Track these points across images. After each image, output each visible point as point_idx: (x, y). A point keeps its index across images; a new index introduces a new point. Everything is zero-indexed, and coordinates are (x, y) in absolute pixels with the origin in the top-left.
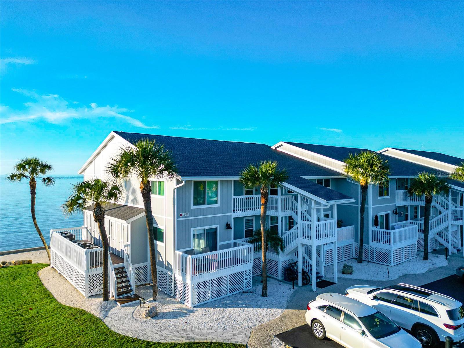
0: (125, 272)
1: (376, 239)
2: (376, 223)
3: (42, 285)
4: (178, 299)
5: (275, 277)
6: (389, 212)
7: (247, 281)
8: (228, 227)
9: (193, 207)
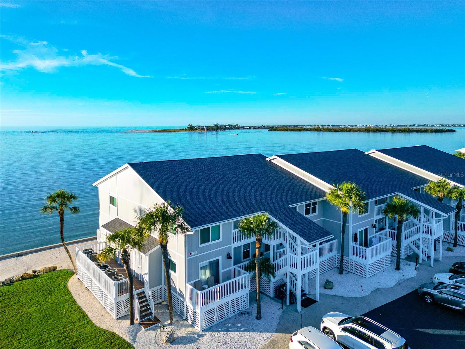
0: (145, 297)
1: (355, 253)
2: (355, 240)
3: (74, 301)
4: (190, 322)
5: (268, 294)
6: (368, 227)
7: (244, 303)
8: (229, 257)
9: (200, 246)
